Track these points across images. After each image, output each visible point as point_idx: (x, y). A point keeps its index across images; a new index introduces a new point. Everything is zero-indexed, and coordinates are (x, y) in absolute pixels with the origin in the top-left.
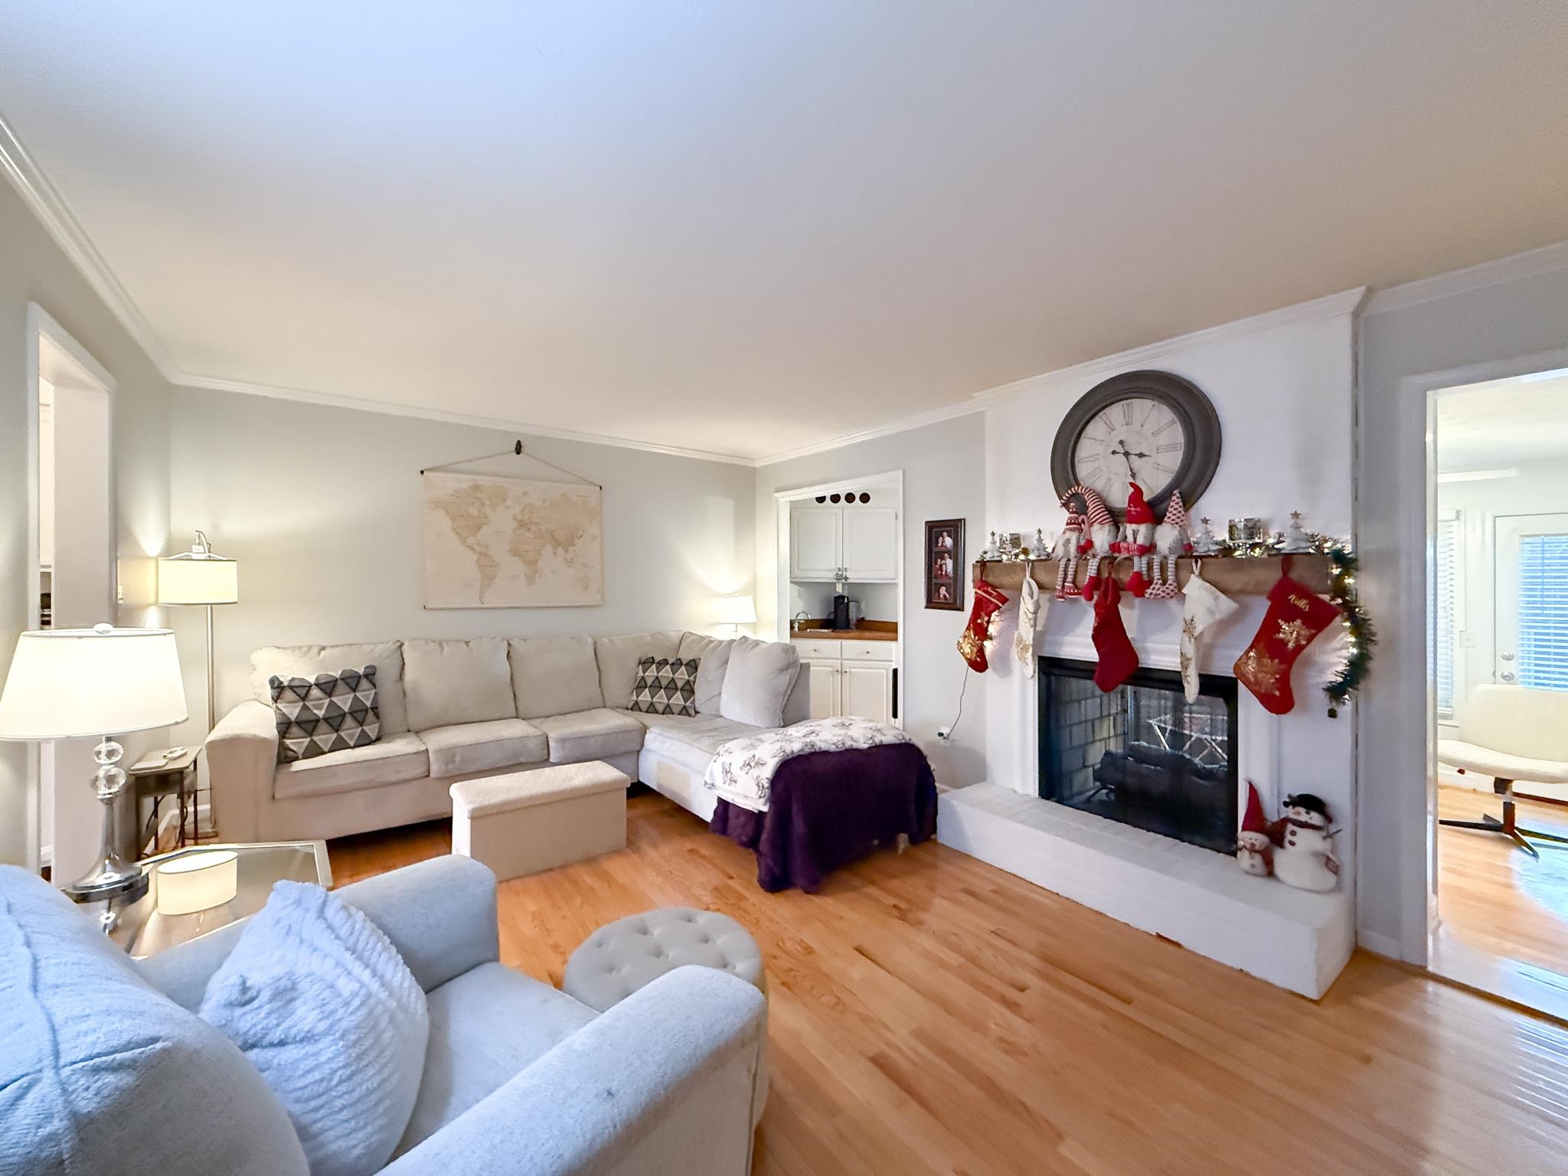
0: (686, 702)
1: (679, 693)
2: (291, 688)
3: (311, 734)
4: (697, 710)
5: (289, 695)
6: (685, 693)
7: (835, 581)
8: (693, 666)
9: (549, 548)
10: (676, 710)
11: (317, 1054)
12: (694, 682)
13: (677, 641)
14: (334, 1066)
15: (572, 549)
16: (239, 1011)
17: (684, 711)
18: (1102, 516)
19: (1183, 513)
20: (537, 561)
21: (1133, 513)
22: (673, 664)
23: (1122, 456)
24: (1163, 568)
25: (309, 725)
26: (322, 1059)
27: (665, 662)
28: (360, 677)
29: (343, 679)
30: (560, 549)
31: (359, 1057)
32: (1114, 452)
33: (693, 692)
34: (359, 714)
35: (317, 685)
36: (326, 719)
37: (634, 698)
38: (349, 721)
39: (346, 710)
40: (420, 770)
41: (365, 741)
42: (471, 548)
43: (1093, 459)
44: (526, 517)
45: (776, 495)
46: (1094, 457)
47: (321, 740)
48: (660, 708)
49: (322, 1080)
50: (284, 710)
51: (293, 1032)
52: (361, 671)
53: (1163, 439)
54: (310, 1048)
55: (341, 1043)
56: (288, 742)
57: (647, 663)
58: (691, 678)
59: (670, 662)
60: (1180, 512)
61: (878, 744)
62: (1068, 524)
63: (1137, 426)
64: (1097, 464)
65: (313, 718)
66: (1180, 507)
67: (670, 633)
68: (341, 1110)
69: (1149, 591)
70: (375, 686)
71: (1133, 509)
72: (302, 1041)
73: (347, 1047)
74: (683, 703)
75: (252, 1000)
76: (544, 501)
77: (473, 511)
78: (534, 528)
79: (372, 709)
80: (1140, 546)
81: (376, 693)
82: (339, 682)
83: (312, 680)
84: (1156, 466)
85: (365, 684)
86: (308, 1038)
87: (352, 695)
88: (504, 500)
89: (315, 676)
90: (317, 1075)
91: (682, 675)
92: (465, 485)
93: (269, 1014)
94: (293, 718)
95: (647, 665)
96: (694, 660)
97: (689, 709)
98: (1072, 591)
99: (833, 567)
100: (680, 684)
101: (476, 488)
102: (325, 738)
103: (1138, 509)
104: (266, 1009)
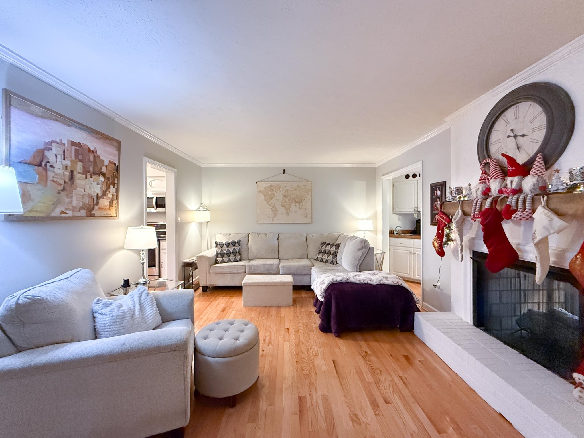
0: (333, 259)
1: (331, 256)
2: (219, 244)
3: (222, 257)
4: (338, 262)
5: (219, 246)
6: (334, 256)
7: (414, 213)
8: (338, 246)
9: (294, 203)
10: (330, 262)
11: (105, 318)
12: (337, 252)
13: (337, 236)
14: (108, 322)
15: (301, 204)
16: (96, 305)
17: (332, 263)
18: (496, 174)
19: (544, 170)
20: (289, 208)
21: (510, 170)
22: (331, 245)
23: (513, 137)
24: (524, 201)
25: (222, 255)
26: (106, 320)
27: (329, 244)
28: (236, 243)
29: (231, 243)
30: (297, 204)
31: (114, 322)
32: (509, 137)
33: (336, 256)
34: (235, 253)
35: (225, 244)
36: (226, 254)
37: (317, 256)
38: (232, 255)
39: (231, 251)
40: (243, 271)
41: (235, 261)
42: (270, 205)
43: (497, 142)
44: (286, 194)
45: (382, 177)
46: (498, 141)
47: (225, 259)
48: (324, 260)
49: (104, 324)
50: (217, 250)
51: (102, 312)
52: (236, 241)
53: (536, 124)
54: (105, 317)
55: (110, 318)
56: (217, 258)
57: (323, 244)
58: (337, 251)
59: (331, 244)
60: (542, 169)
61: (382, 283)
62: (480, 180)
63: (521, 119)
64: (500, 145)
65: (223, 253)
66: (543, 166)
67: (335, 233)
68: (107, 331)
69: (513, 216)
70: (240, 245)
71: (510, 168)
72: (104, 314)
73: (112, 319)
74: (332, 259)
75: (99, 303)
76: (292, 188)
77: (270, 193)
78: (289, 197)
79: (238, 252)
80: (513, 189)
81: (240, 248)
82: (231, 244)
83: (224, 243)
84: (532, 140)
85: (237, 245)
86: (105, 314)
87: (233, 248)
88: (279, 189)
89: (225, 242)
90: (104, 322)
91: (333, 249)
92: (268, 185)
93: (100, 307)
94: (219, 252)
95: (323, 245)
96: (339, 244)
97: (334, 262)
98: (477, 216)
99: (413, 207)
100: (332, 252)
101: (271, 186)
102: (226, 259)
103: (514, 168)
104: (100, 306)
